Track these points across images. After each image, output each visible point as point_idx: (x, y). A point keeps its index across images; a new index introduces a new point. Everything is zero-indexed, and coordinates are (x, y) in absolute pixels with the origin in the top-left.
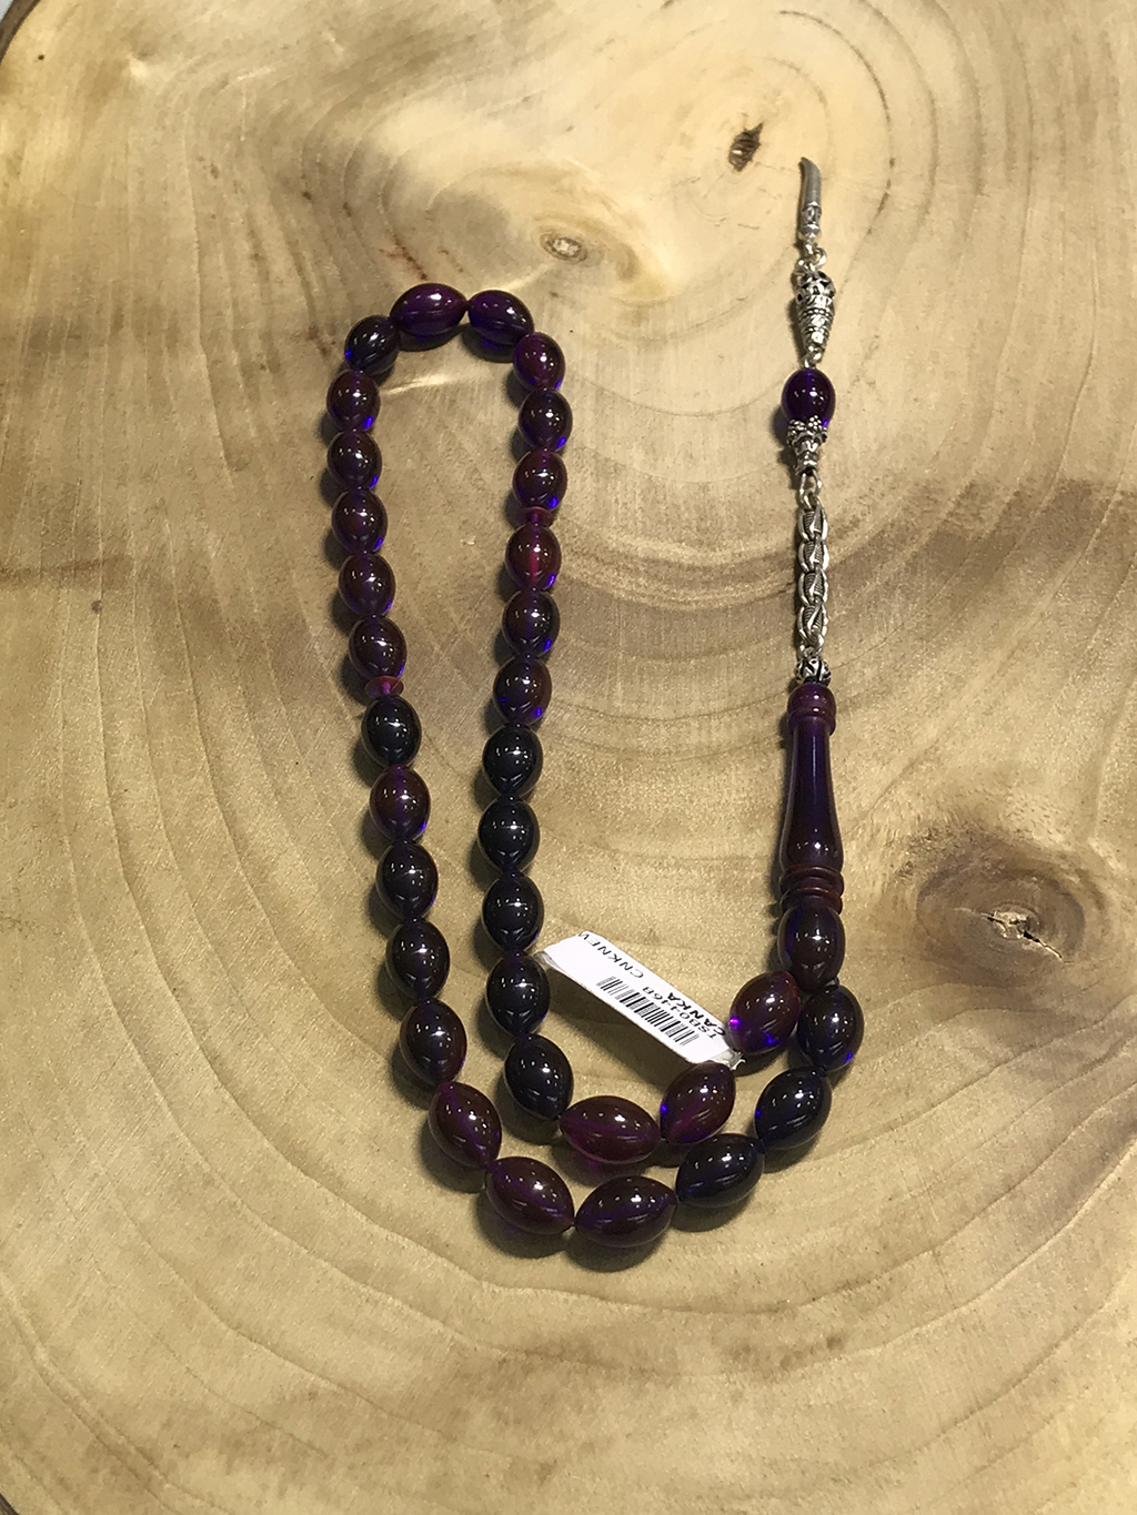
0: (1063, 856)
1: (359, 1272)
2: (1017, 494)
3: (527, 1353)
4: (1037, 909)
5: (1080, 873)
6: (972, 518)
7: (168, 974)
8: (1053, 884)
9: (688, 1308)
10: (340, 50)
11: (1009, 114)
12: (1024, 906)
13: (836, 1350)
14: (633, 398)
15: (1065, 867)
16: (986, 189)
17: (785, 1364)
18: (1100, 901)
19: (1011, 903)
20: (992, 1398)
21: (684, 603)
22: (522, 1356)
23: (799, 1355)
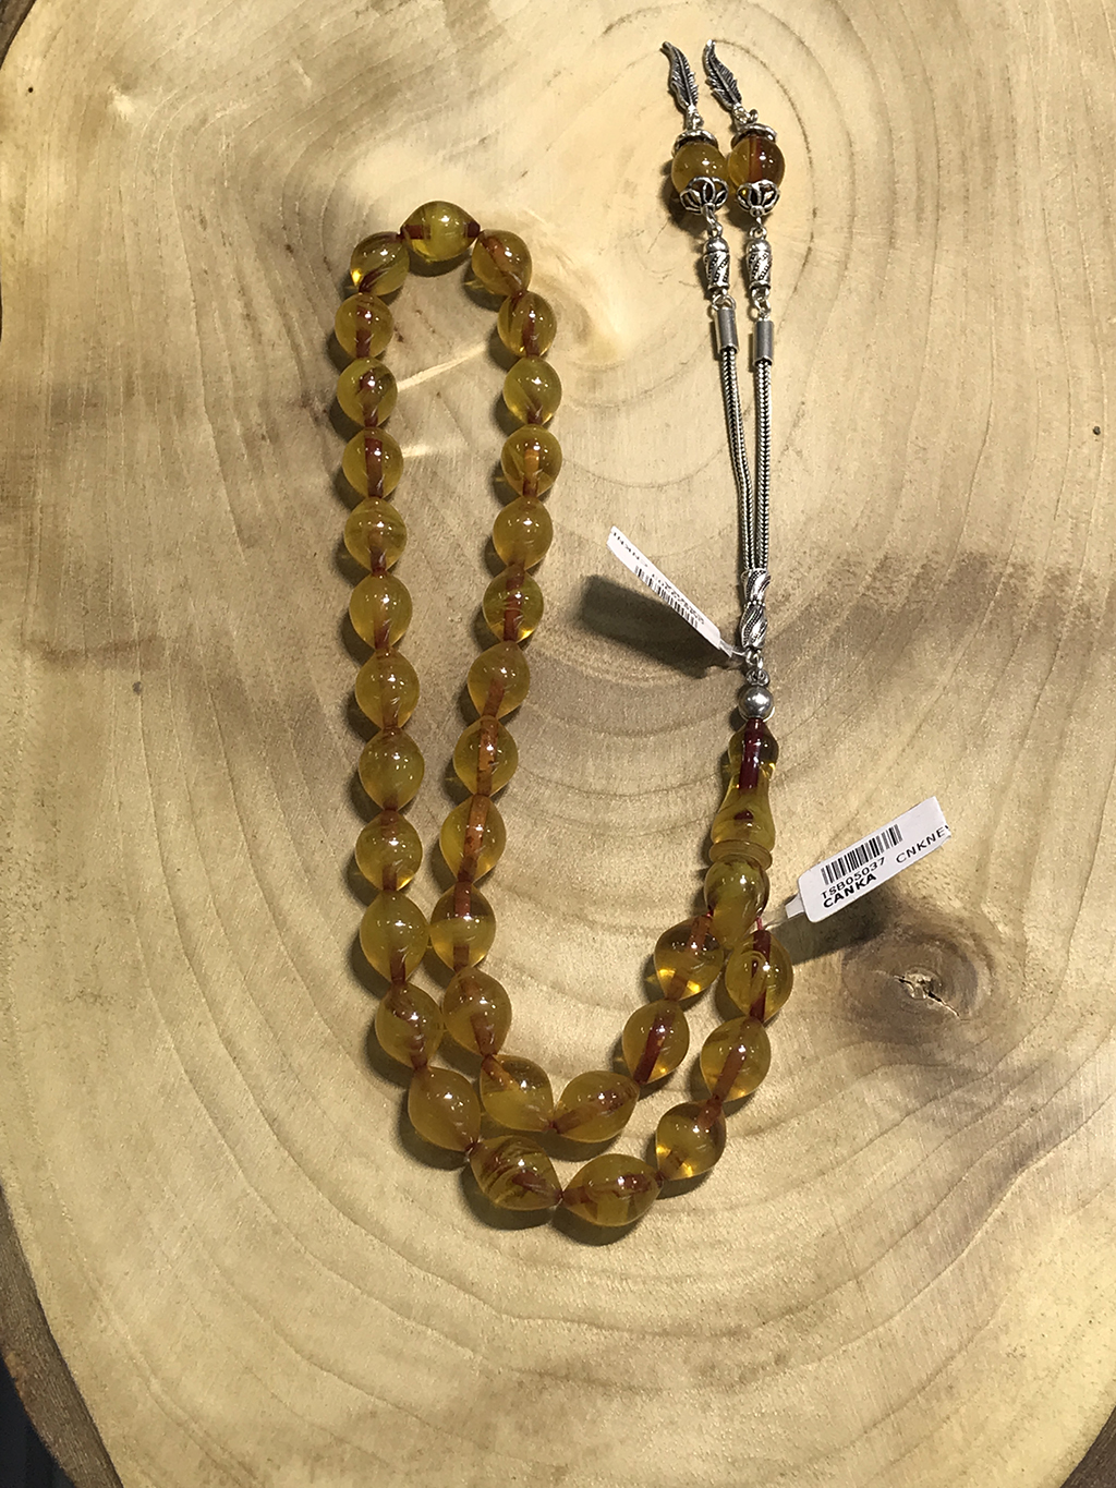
0: (961, 921)
1: (403, 1308)
2: (923, 567)
3: (540, 1375)
4: (939, 973)
5: (974, 936)
6: (885, 592)
7: (229, 1043)
8: (952, 948)
9: (665, 1333)
10: (308, 81)
11: (919, 157)
12: (929, 969)
13: (781, 1366)
14: (591, 469)
15: (962, 931)
16: (899, 243)
17: (742, 1380)
19: (918, 966)
20: (903, 1404)
22: (537, 1378)
23: (754, 1371)
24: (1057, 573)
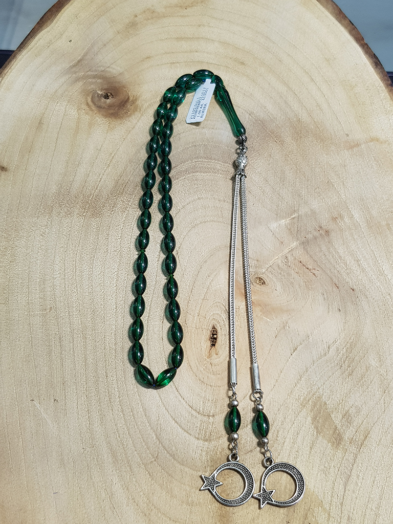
15: (96, 112)
18: (87, 104)
21: (196, 161)
24: (69, 216)
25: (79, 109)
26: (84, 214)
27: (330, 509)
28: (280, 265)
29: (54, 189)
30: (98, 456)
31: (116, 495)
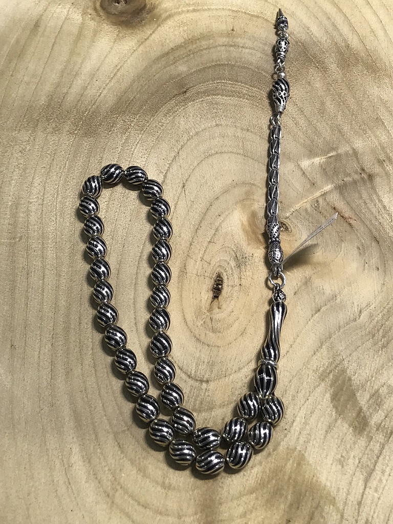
15: (104, 18)
18: (95, 9)
21: (219, 83)
25: (84, 13)
26: (75, 132)
27: (344, 510)
28: (309, 209)
29: (43, 100)
30: (57, 418)
31: (74, 468)
